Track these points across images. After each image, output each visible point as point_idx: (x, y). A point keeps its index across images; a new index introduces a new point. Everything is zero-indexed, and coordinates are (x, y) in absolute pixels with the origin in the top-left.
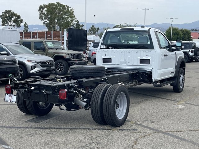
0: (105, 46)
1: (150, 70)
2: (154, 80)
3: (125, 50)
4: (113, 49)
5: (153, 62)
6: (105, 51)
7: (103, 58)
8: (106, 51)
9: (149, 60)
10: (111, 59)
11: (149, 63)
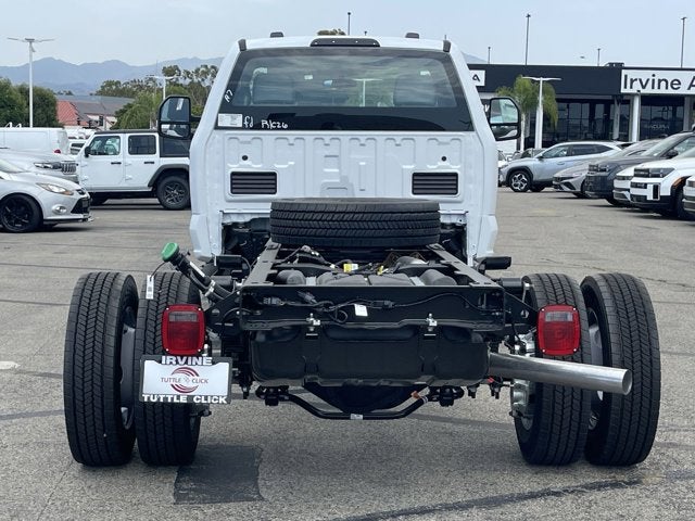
0: (240, 117)
1: (455, 220)
2: (475, 259)
3: (345, 135)
4: (282, 129)
5: (471, 186)
6: (242, 138)
7: (233, 174)
8: (249, 138)
9: (456, 175)
10: (274, 174)
11: (454, 191)
